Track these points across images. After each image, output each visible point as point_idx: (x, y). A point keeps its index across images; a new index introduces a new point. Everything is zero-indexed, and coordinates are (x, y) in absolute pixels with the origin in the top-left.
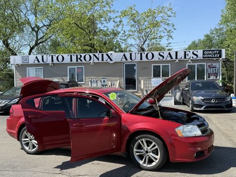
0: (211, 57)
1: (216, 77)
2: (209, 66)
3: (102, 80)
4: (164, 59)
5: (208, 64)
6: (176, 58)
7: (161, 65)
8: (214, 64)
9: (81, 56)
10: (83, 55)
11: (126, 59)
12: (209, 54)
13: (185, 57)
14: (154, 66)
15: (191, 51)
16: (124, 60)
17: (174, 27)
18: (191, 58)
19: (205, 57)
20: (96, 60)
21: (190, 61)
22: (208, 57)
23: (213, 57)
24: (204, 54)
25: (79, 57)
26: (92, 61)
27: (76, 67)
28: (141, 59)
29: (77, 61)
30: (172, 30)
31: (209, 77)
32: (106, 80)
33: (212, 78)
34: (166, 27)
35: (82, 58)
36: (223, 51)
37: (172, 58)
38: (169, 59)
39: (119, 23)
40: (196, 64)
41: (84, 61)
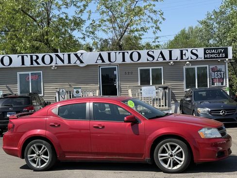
0: (214, 58)
1: (222, 84)
2: (212, 69)
3: (75, 90)
4: (155, 61)
5: (211, 67)
6: (171, 58)
7: (151, 68)
8: (219, 67)
9: (38, 57)
10: (40, 56)
11: (103, 61)
12: (212, 54)
13: (182, 58)
14: (141, 70)
15: (190, 50)
16: (100, 62)
17: (163, 16)
18: (190, 59)
19: (207, 58)
20: (60, 63)
21: (188, 63)
22: (211, 58)
23: (217, 58)
24: (205, 53)
25: (34, 58)
26: (53, 64)
27: (30, 73)
28: (124, 60)
29: (32, 63)
30: (161, 20)
31: (213, 84)
32: (80, 90)
33: (217, 84)
34: (152, 15)
35: (40, 61)
36: (230, 49)
37: (164, 59)
38: (161, 60)
39: (82, 8)
40: (196, 67)
41: (42, 64)
